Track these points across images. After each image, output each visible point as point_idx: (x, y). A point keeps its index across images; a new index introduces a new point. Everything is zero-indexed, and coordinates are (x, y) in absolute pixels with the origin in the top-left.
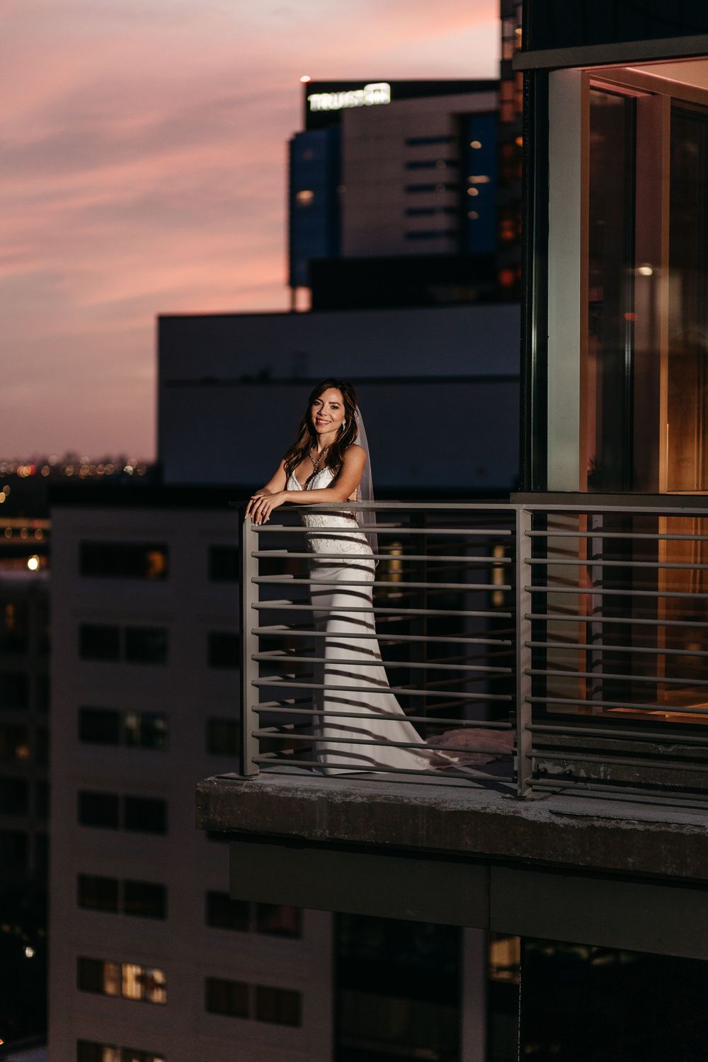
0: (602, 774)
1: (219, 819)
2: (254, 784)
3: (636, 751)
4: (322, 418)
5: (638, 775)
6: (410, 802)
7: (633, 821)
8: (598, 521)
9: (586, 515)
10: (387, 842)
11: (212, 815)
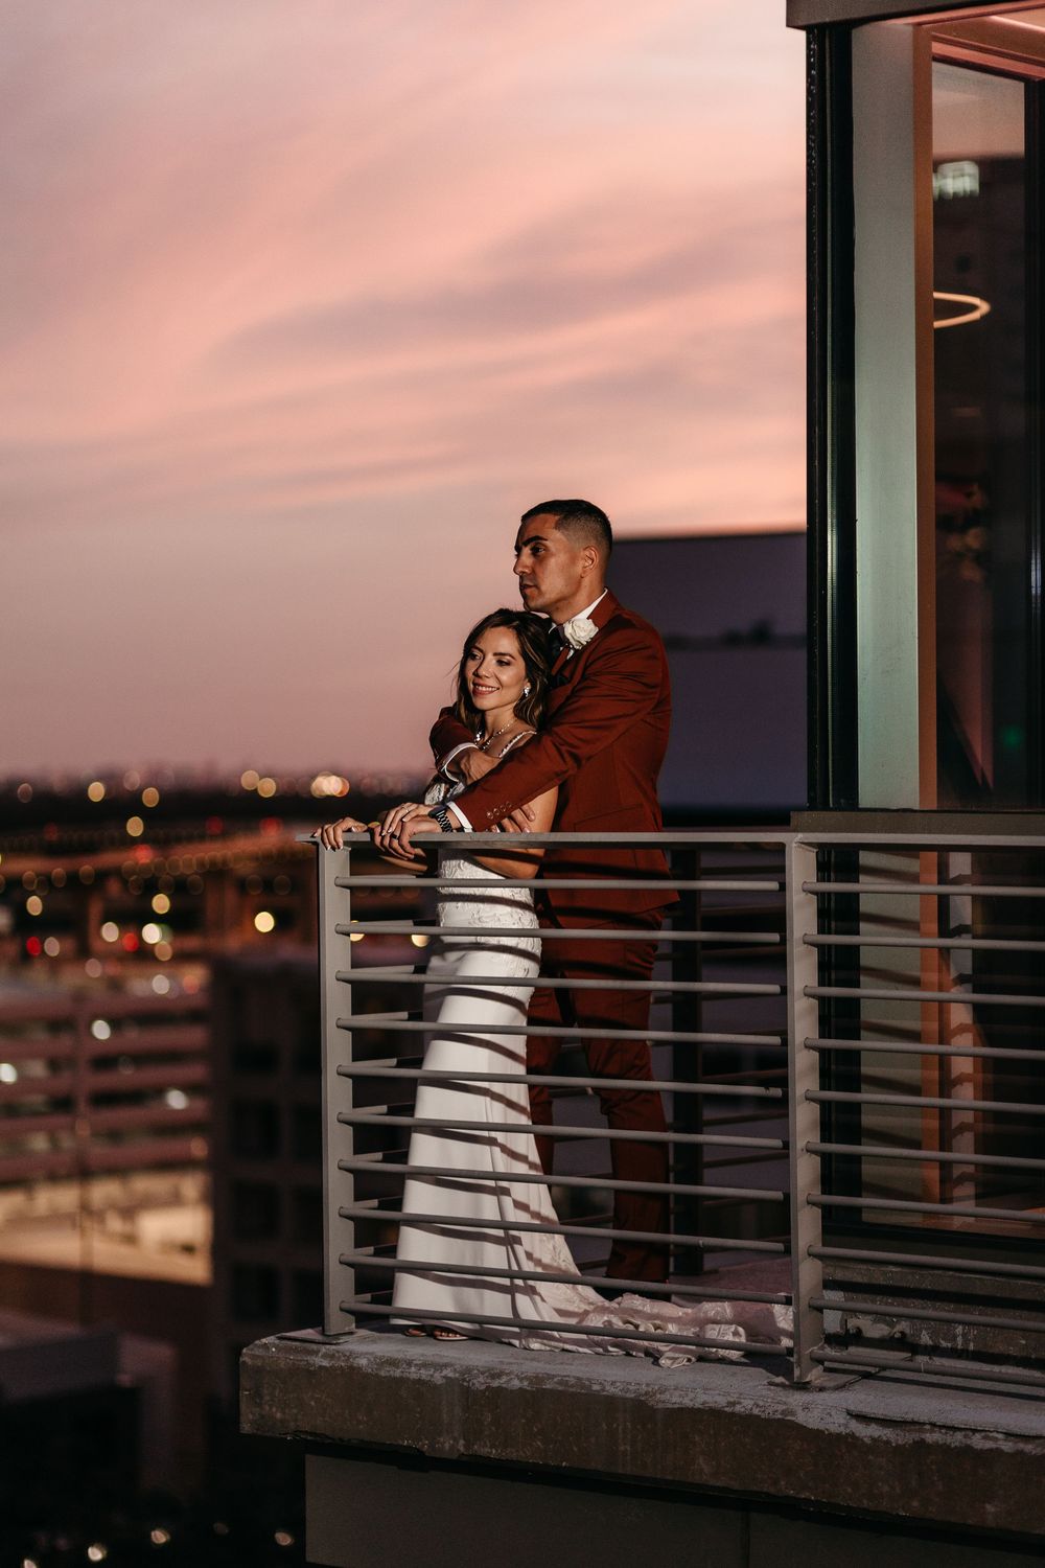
0: (960, 1340)
1: (279, 1415)
2: (338, 1352)
3: (1019, 1297)
4: (481, 682)
5: (1024, 1342)
6: (603, 1390)
7: (995, 1434)
8: (961, 864)
9: (936, 854)
10: (564, 1464)
11: (267, 1408)
